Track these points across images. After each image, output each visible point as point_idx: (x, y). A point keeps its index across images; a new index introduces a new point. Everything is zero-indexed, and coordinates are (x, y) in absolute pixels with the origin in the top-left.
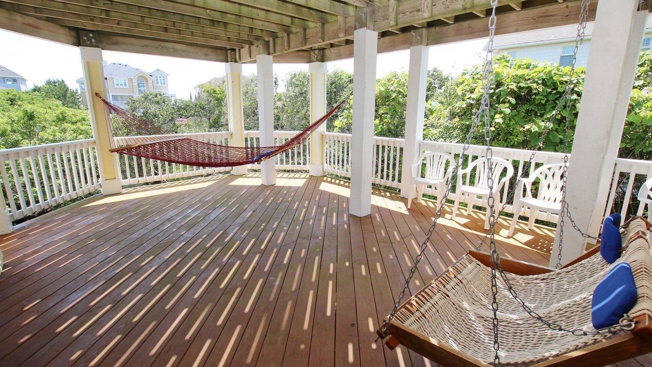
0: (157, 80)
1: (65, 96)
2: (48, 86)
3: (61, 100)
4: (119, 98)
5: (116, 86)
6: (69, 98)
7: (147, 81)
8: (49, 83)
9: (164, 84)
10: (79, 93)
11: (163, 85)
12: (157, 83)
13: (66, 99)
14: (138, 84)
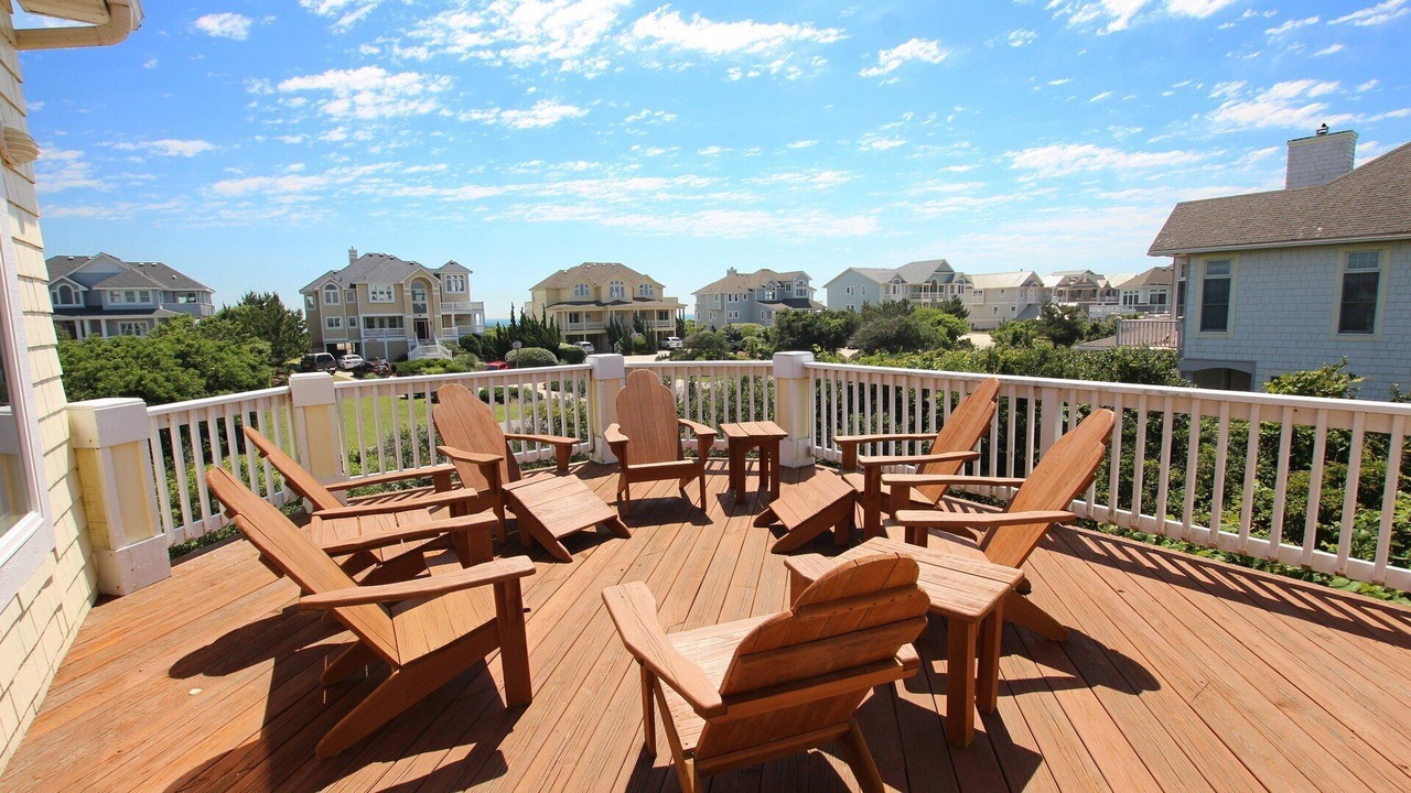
0: (449, 282)
1: (276, 331)
2: (248, 307)
3: (269, 340)
4: (376, 323)
5: (371, 301)
6: (284, 333)
7: (430, 286)
8: (250, 300)
9: (462, 290)
10: (304, 318)
11: (459, 292)
12: (449, 289)
13: (278, 334)
14: (413, 293)
